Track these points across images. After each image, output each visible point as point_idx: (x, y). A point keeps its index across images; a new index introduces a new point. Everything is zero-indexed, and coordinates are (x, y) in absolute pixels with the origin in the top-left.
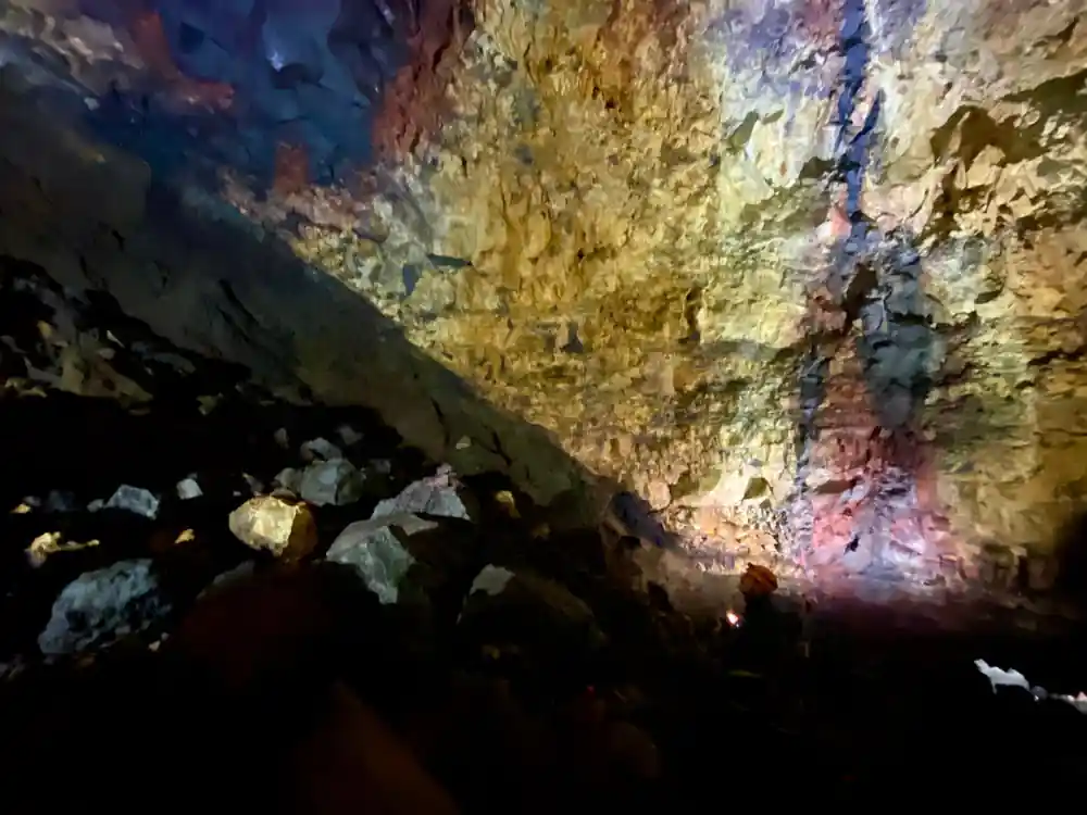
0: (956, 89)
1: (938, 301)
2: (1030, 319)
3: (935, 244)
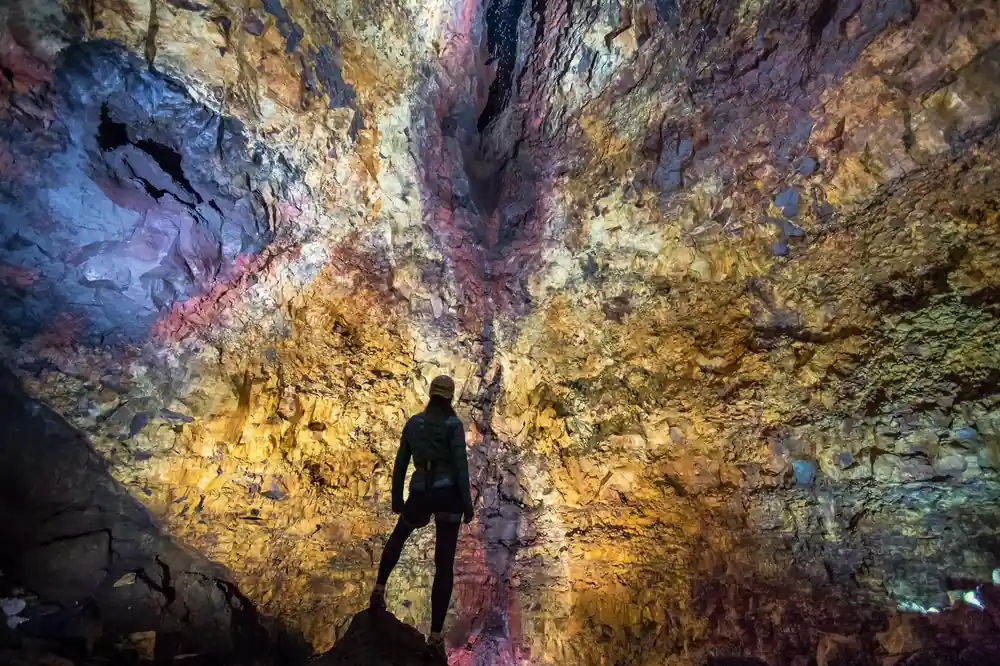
0: (538, 372)
1: (526, 490)
2: (566, 507)
3: (526, 455)
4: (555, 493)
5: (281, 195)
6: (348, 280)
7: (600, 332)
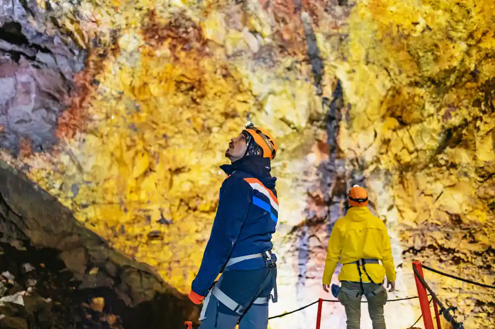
2: (404, 225)
3: (373, 171)
4: (395, 210)
5: (78, 19)
6: (164, 50)
7: (440, 12)
